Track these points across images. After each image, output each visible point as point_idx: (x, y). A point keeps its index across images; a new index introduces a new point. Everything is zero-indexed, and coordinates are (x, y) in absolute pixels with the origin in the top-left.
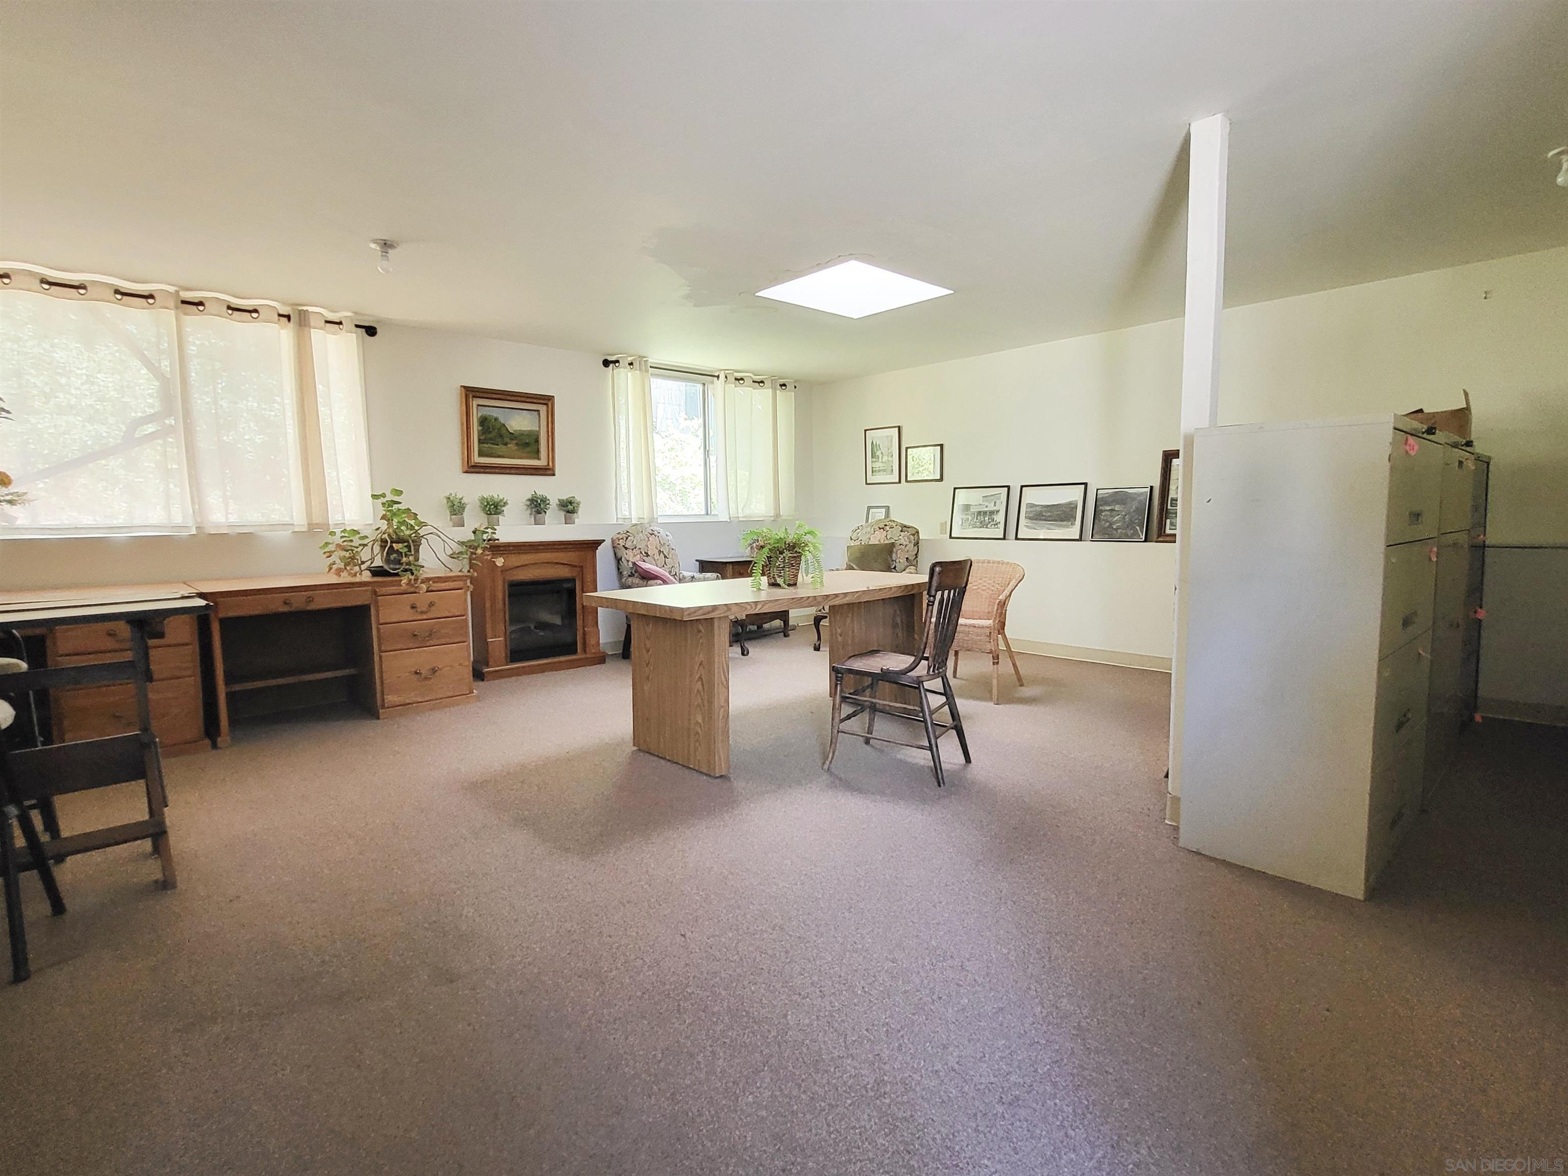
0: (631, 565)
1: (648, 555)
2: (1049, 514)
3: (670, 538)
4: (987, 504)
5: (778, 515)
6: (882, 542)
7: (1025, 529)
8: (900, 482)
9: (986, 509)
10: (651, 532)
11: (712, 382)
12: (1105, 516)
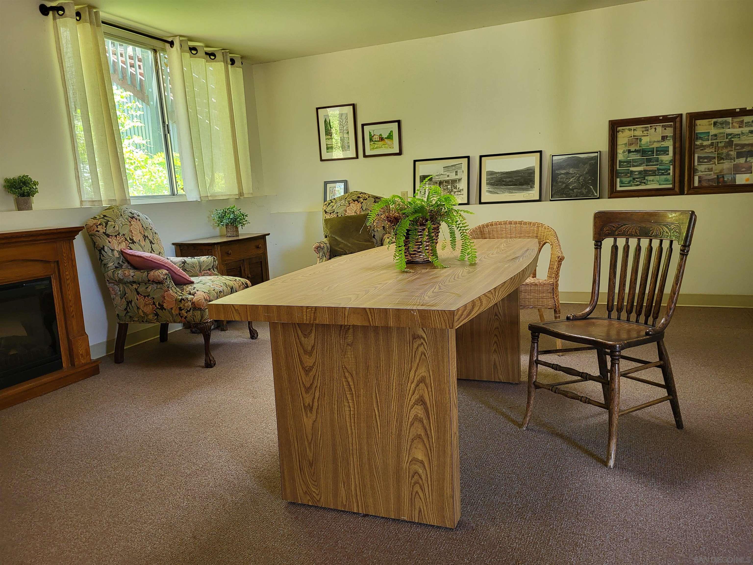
0: (116, 254)
1: (133, 242)
2: (510, 179)
3: (150, 220)
4: (448, 174)
5: (241, 194)
6: (358, 213)
7: (487, 194)
8: (357, 157)
9: (448, 178)
10: (130, 215)
11: (164, 50)
12: (561, 179)
